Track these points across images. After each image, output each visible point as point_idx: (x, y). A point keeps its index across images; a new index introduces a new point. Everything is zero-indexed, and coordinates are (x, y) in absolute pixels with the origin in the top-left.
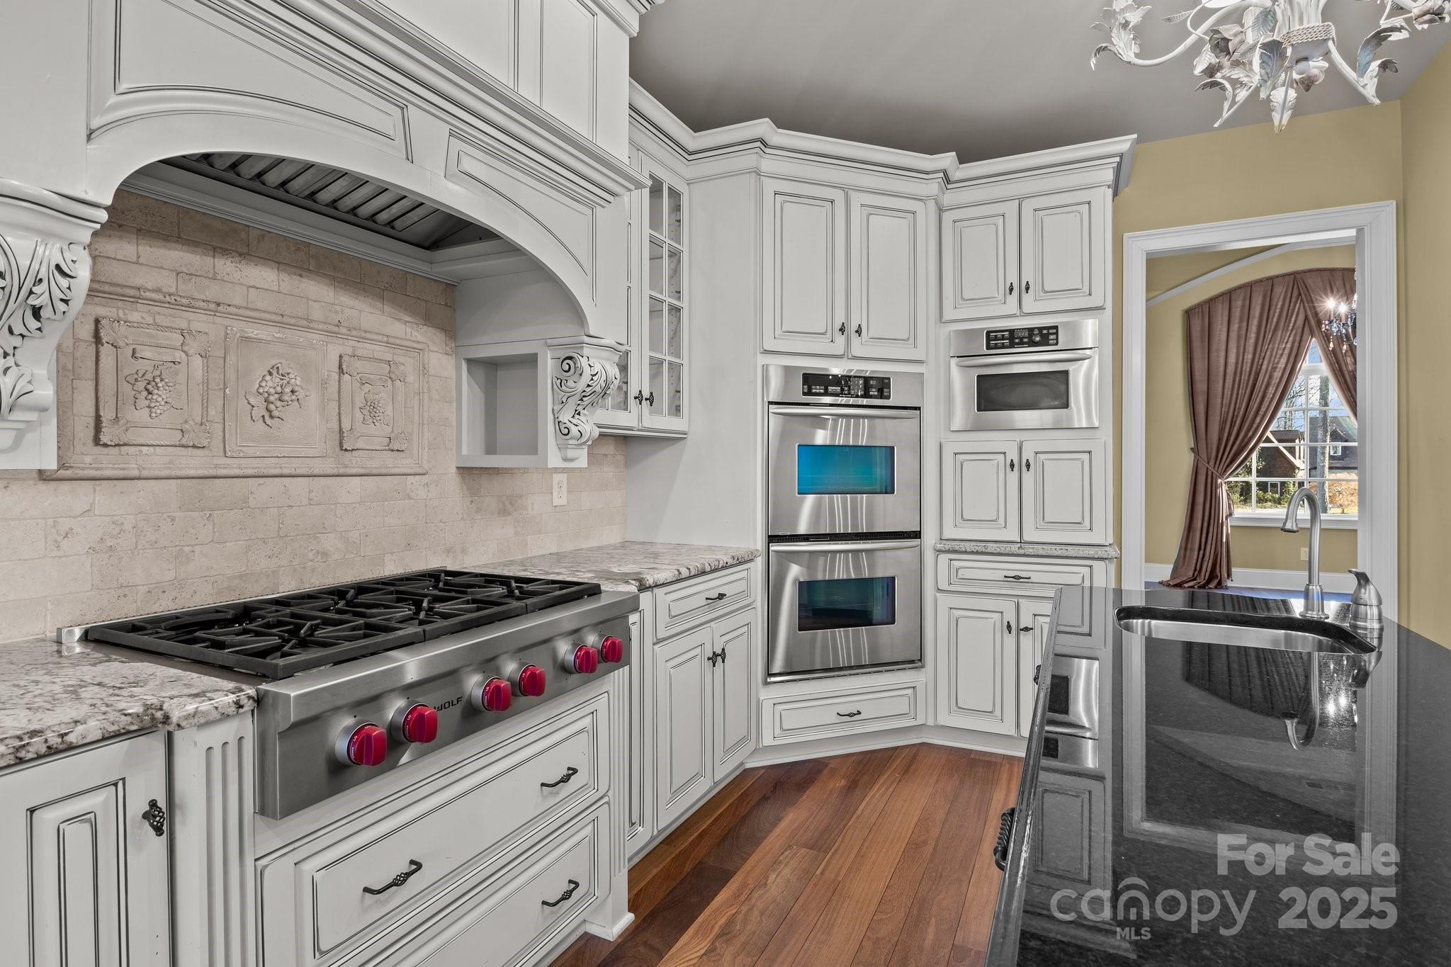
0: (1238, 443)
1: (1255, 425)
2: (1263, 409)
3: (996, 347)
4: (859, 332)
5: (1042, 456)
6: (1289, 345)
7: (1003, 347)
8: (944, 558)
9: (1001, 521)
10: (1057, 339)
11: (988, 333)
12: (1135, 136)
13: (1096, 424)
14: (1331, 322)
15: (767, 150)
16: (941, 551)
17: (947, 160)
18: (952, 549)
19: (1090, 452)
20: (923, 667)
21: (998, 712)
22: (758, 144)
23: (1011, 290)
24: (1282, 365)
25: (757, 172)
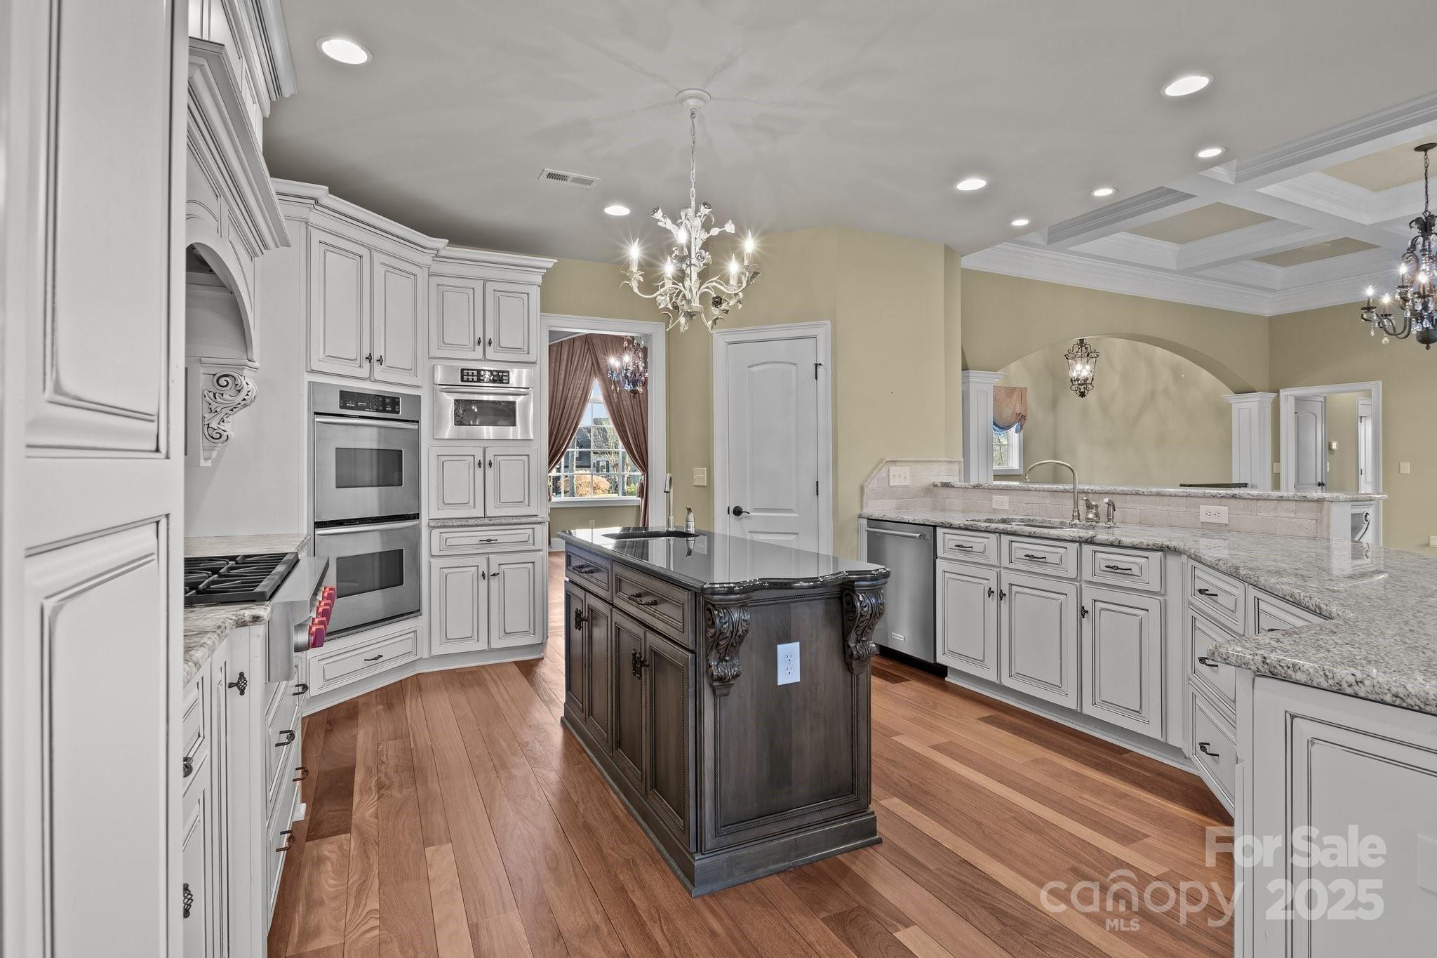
0: (555, 447)
1: (564, 436)
2: (569, 425)
3: (468, 381)
4: (380, 361)
5: (499, 458)
6: (583, 382)
7: (473, 381)
8: (436, 532)
9: (472, 503)
10: (508, 380)
11: (462, 370)
12: (556, 259)
13: (532, 438)
14: (612, 372)
15: (316, 207)
16: (435, 527)
17: (441, 243)
18: (442, 524)
19: (528, 456)
20: (421, 615)
21: (475, 637)
22: (313, 202)
23: (479, 343)
24: (579, 395)
25: (307, 223)
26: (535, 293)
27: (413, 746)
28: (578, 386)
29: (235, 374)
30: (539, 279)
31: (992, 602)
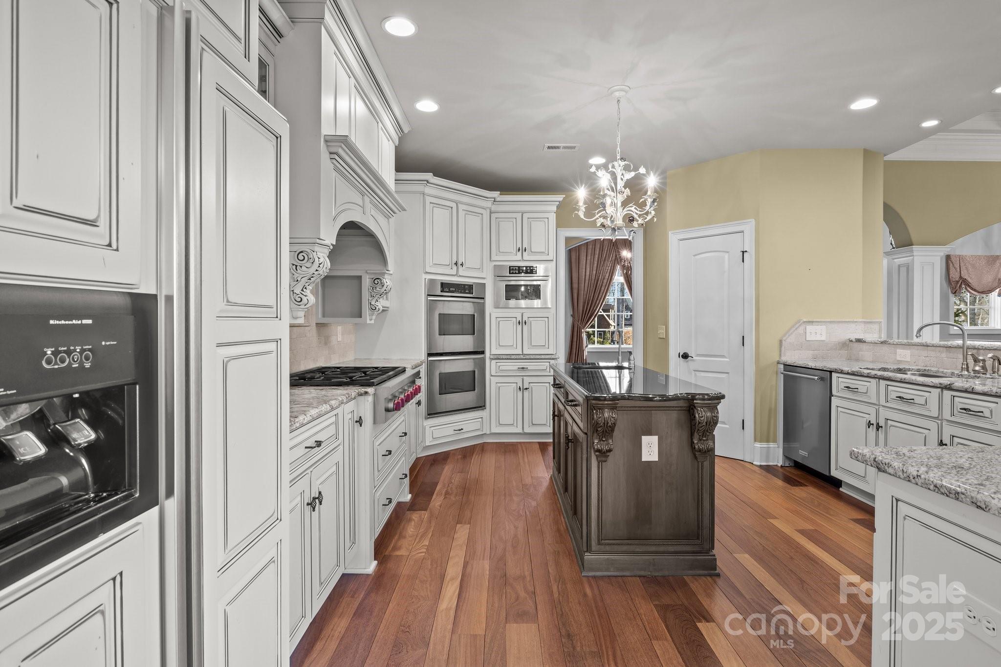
0: (590, 313)
1: (597, 304)
2: (600, 297)
3: (513, 273)
4: (462, 265)
5: (531, 319)
6: (610, 268)
7: (516, 273)
8: (494, 362)
9: (515, 346)
10: (536, 272)
11: (510, 267)
12: (564, 196)
13: (550, 306)
14: (625, 261)
15: (428, 184)
16: (493, 359)
17: (495, 194)
18: (497, 358)
19: (548, 317)
20: (485, 409)
21: (515, 424)
22: (426, 182)
23: (519, 250)
24: (607, 277)
25: (423, 194)
26: (553, 217)
27: (469, 477)
28: (606, 271)
29: (381, 278)
30: (554, 208)
31: (872, 431)
